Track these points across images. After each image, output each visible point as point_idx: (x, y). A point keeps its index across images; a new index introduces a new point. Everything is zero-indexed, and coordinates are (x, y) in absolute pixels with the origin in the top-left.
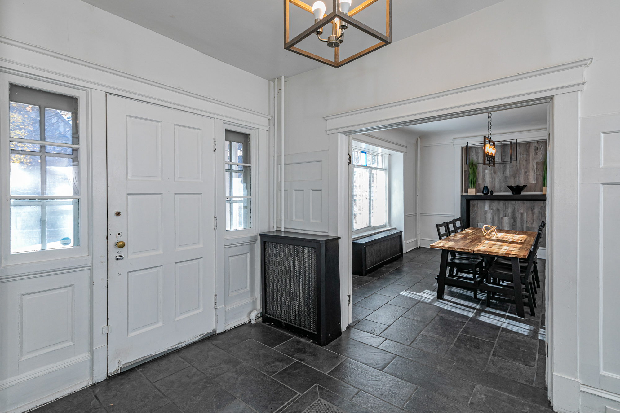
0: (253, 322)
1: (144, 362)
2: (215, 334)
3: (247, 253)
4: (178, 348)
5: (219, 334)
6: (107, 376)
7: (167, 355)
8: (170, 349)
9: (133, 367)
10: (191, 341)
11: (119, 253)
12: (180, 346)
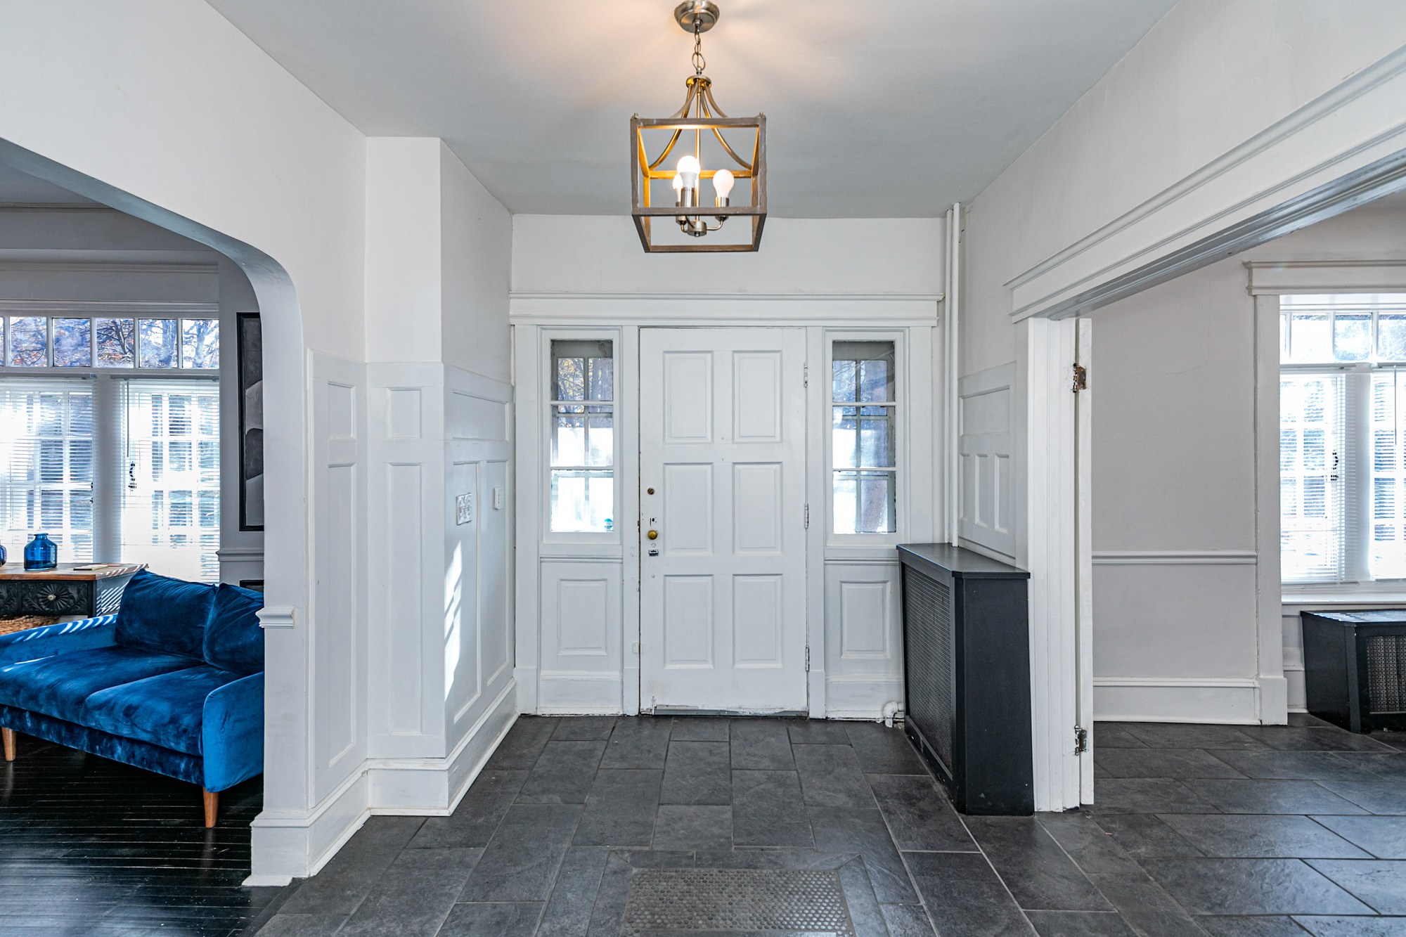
0: (889, 724)
1: (685, 714)
2: (806, 717)
3: (887, 582)
4: (737, 714)
5: (813, 719)
6: (640, 712)
7: (720, 718)
8: (725, 711)
9: (670, 714)
10: (761, 712)
11: (653, 547)
12: (741, 712)
